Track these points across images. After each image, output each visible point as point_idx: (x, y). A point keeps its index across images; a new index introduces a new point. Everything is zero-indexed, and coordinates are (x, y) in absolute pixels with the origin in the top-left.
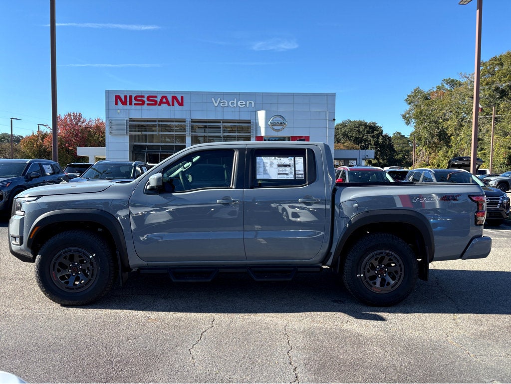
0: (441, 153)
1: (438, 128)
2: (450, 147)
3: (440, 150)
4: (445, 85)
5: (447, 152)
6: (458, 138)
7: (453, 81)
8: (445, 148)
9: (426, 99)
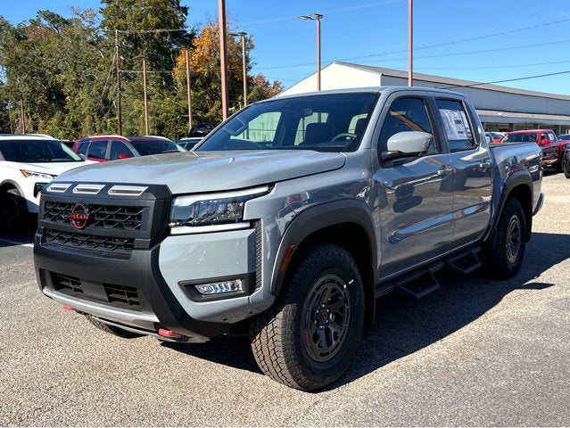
0: (54, 120)
1: (46, 83)
2: (67, 112)
3: (52, 116)
4: (42, 20)
5: (63, 119)
6: (76, 100)
7: (53, 15)
8: (58, 114)
9: (19, 38)
